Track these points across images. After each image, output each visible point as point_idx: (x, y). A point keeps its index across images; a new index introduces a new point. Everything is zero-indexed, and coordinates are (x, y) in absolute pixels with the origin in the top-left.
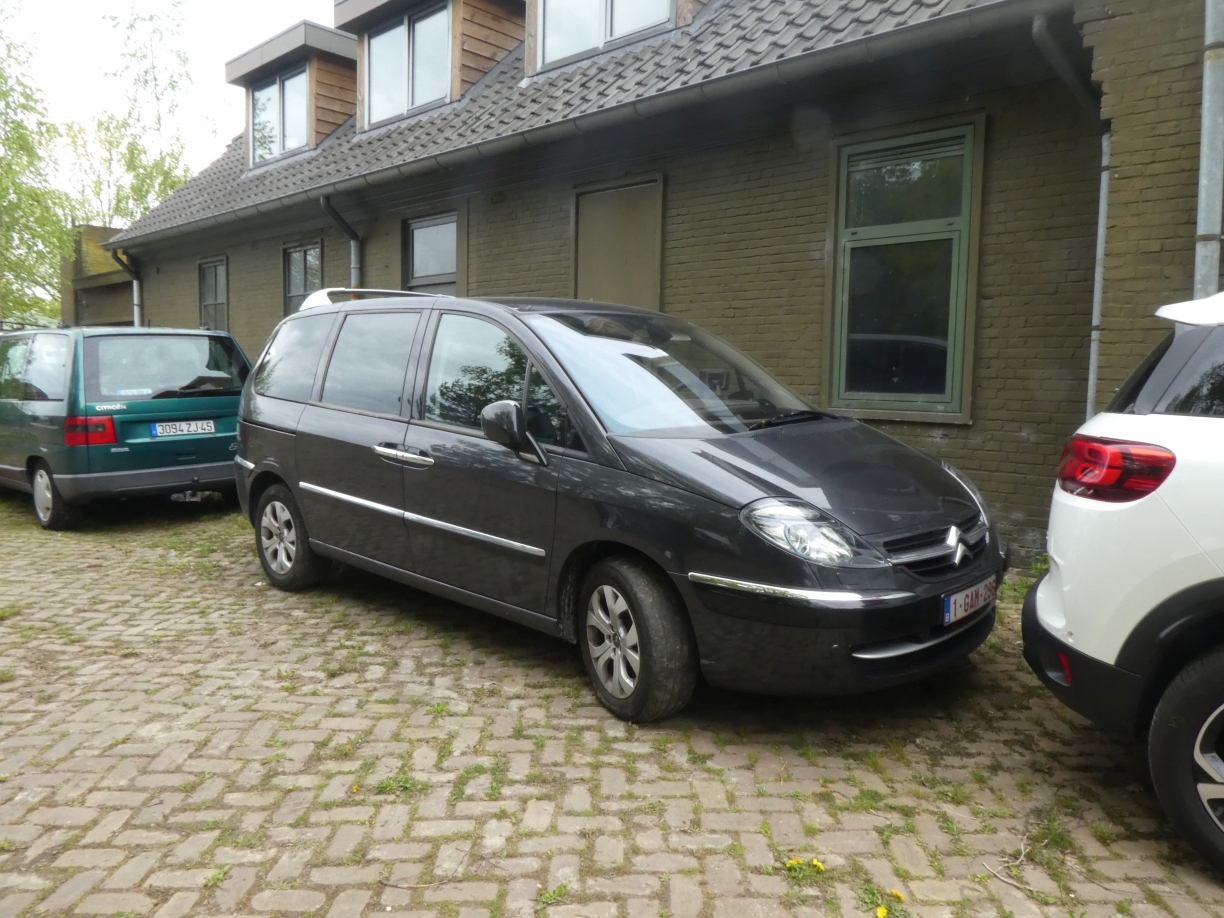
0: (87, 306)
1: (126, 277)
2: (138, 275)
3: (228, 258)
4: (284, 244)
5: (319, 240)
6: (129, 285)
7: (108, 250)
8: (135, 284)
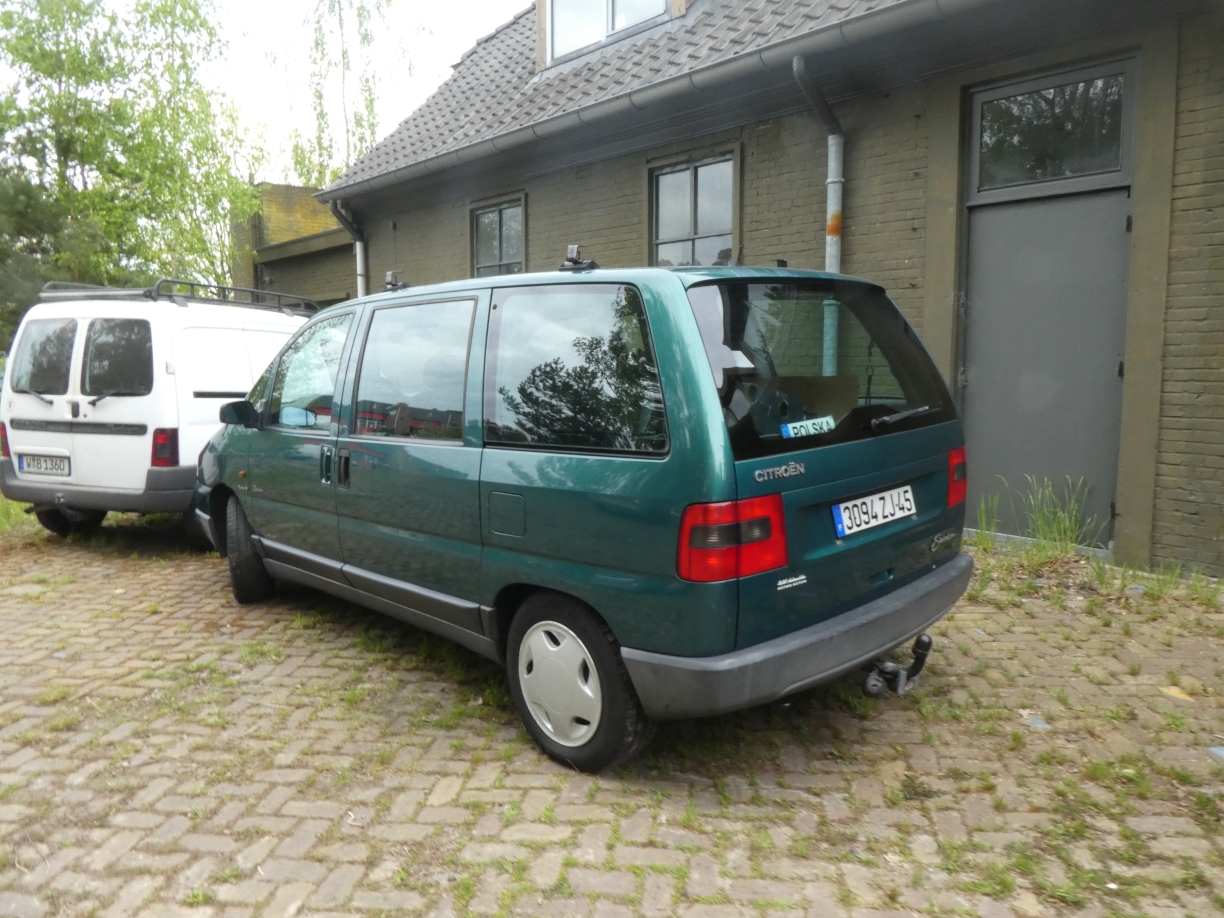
0: (271, 282)
1: (346, 238)
2: (361, 234)
3: (527, 196)
4: (648, 162)
5: (736, 146)
6: (348, 249)
7: (325, 202)
8: (359, 246)
